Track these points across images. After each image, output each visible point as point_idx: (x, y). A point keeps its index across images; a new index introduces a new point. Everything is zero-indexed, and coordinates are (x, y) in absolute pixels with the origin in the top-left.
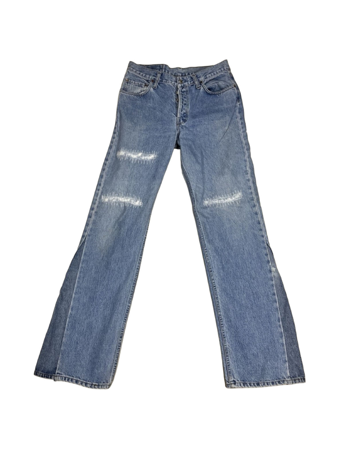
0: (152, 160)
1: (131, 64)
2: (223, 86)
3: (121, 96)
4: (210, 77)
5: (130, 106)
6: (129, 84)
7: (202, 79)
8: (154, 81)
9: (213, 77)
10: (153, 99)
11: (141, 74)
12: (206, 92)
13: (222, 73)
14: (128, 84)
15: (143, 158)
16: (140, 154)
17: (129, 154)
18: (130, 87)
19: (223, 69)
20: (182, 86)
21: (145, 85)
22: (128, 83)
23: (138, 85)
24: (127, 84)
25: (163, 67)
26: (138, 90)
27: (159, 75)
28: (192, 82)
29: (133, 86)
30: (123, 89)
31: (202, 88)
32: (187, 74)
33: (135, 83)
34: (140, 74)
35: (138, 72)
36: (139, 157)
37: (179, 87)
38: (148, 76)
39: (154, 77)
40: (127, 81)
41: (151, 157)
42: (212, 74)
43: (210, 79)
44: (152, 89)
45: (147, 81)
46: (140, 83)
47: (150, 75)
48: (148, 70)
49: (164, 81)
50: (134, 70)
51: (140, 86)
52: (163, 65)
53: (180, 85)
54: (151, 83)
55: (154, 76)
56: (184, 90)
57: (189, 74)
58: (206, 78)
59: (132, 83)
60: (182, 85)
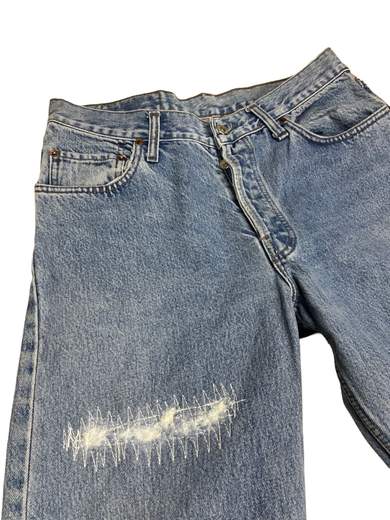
0: (223, 426)
1: (56, 105)
2: (352, 117)
3: (42, 206)
4: (301, 102)
5: (82, 233)
6: (61, 163)
7: (280, 111)
8: (143, 142)
9: (312, 99)
10: (157, 197)
11: (97, 128)
12: (310, 141)
13: (334, 85)
14: (58, 165)
15: (185, 429)
16: (169, 417)
17: (127, 434)
18: (69, 172)
19: (332, 75)
20: (229, 140)
21: (119, 158)
22: (58, 161)
23: (93, 162)
24: (55, 163)
25: (160, 98)
26: (99, 177)
27: (155, 121)
28: (256, 123)
29: (76, 167)
30: (48, 184)
31: (293, 133)
32: (234, 107)
33: (81, 158)
34: (91, 129)
35: (83, 124)
36: (167, 432)
37: (221, 144)
38: (120, 132)
39: (141, 131)
40: (54, 156)
41: (217, 411)
42: (305, 92)
43: (305, 106)
44: (143, 165)
45: (121, 145)
46: (98, 156)
47: (126, 127)
48: (115, 116)
49: (175, 134)
50: (72, 122)
51: (104, 163)
52: (158, 92)
53: (224, 138)
54: (136, 149)
55: (139, 127)
56: (239, 147)
57: (239, 106)
58: (290, 108)
59: (72, 161)
60: (231, 136)
